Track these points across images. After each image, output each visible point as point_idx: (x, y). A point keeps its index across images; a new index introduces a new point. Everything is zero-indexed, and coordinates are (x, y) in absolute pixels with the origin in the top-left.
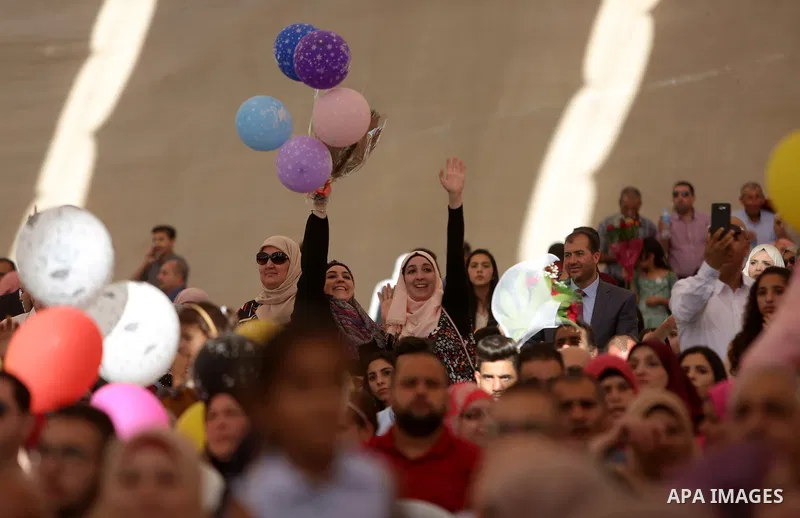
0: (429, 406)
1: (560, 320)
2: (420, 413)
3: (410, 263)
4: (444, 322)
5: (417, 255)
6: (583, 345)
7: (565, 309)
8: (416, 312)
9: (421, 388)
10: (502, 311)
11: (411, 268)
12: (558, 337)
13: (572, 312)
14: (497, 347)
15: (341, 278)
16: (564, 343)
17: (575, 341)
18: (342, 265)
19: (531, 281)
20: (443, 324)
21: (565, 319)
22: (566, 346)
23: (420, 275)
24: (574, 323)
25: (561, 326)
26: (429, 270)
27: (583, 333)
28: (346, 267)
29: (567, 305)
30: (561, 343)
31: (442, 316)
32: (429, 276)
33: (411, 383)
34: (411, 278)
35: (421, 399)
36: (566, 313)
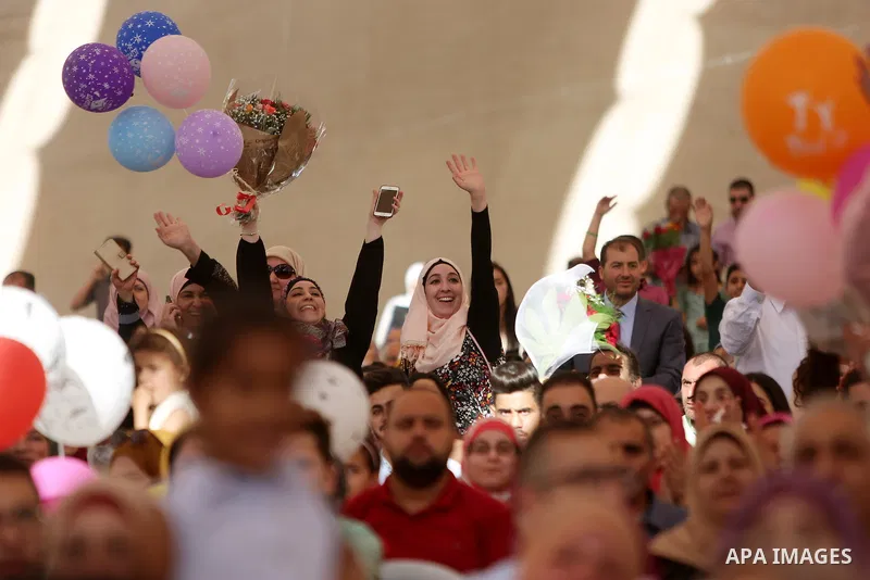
0: (428, 449)
1: (597, 344)
2: (419, 460)
3: (433, 272)
4: (468, 346)
5: (441, 262)
6: (624, 374)
7: (603, 331)
8: (437, 332)
9: (419, 429)
10: (527, 334)
11: (434, 278)
12: (594, 365)
13: (611, 335)
14: (514, 376)
15: (308, 295)
16: (599, 372)
17: (613, 369)
18: (308, 280)
19: (562, 299)
20: (468, 348)
21: (604, 344)
22: (602, 376)
23: (445, 285)
24: (613, 348)
25: (598, 351)
26: (455, 281)
27: (625, 361)
28: (314, 283)
29: (606, 327)
30: (597, 372)
31: (467, 339)
32: (456, 287)
33: (407, 423)
34: (434, 289)
35: (419, 442)
36: (604, 336)
